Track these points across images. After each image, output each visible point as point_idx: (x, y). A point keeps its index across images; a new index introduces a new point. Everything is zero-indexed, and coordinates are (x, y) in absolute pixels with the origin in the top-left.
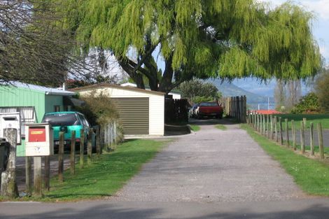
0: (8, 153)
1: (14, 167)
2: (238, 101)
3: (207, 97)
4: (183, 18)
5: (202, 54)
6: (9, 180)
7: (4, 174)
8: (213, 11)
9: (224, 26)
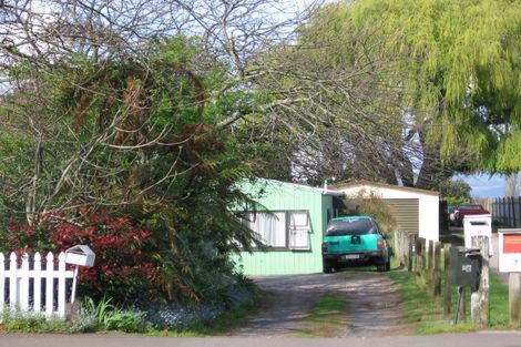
0: (480, 267)
1: (488, 286)
2: (513, 203)
3: (458, 198)
4: (454, 96)
5: (477, 142)
6: (483, 303)
7: (475, 296)
8: (491, 87)
9: (504, 105)
